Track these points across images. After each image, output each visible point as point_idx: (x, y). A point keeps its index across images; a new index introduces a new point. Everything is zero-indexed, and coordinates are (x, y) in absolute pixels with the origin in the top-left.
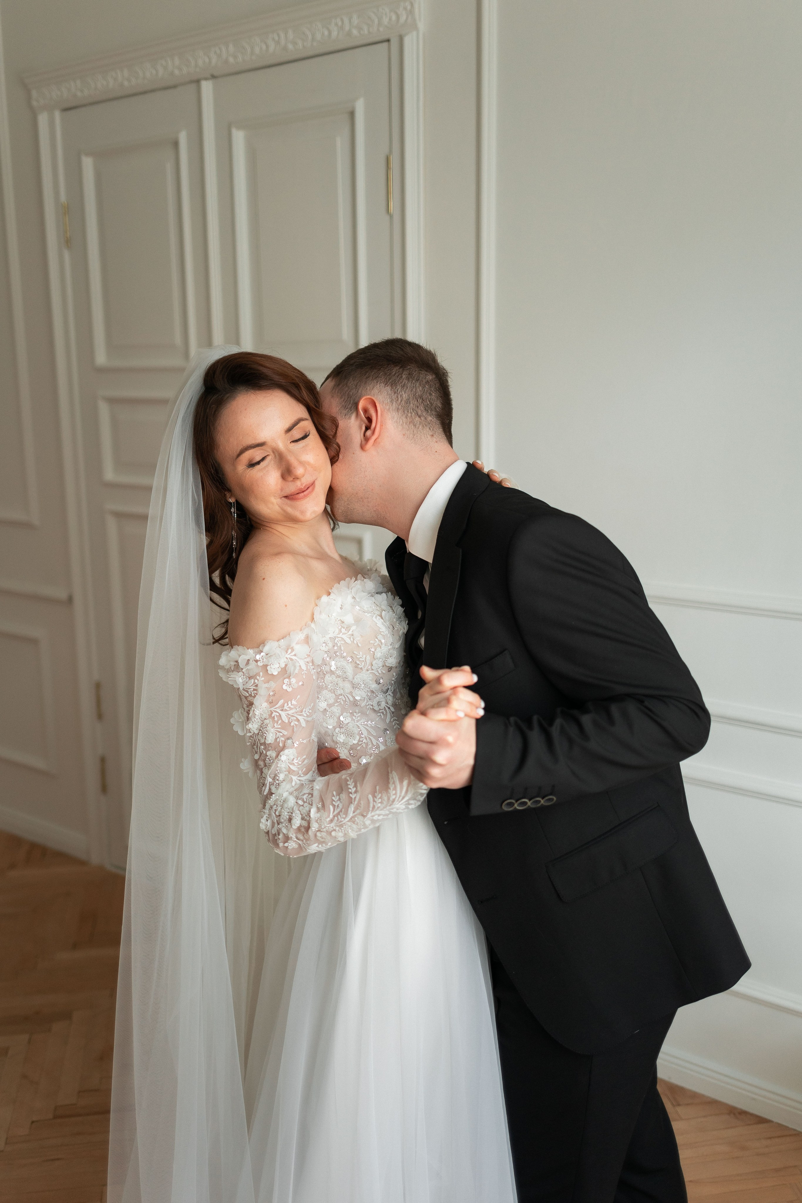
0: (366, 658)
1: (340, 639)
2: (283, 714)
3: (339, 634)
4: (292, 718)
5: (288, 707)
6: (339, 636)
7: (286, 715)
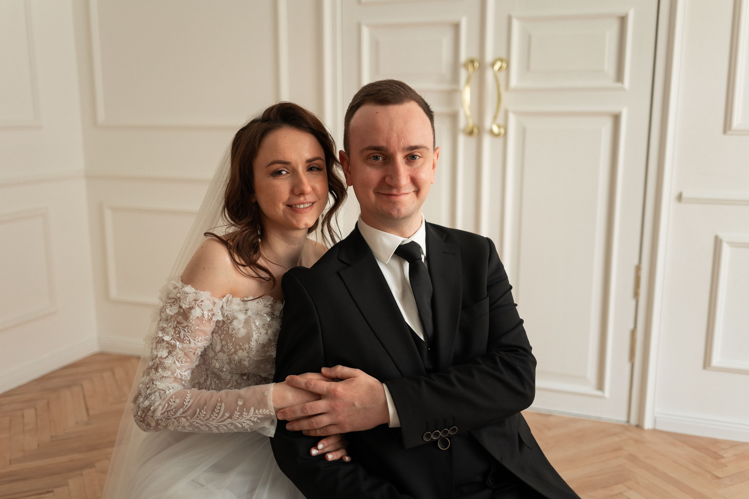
0: (231, 349)
1: (228, 326)
2: (182, 331)
3: (229, 323)
4: (186, 338)
5: (187, 330)
6: (228, 324)
7: (184, 334)
